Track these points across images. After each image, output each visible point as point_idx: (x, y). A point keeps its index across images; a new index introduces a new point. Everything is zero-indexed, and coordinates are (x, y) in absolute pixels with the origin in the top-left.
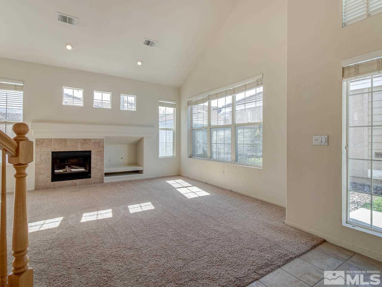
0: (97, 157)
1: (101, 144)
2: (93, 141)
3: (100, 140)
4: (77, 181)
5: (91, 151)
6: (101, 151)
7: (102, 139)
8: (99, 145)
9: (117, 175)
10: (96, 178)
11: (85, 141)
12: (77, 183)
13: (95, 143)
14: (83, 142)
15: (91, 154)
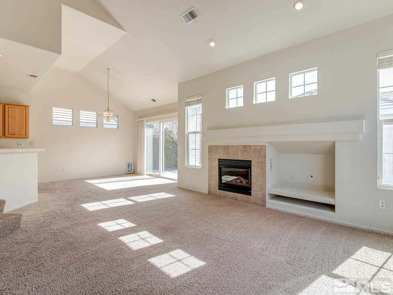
0: (257, 170)
1: (262, 152)
2: (253, 148)
3: (261, 147)
4: (238, 195)
5: (251, 161)
6: (262, 162)
7: (263, 146)
8: (260, 153)
9: (284, 201)
10: (256, 197)
11: (245, 148)
12: (237, 198)
13: (255, 150)
14: (243, 149)
15: (251, 165)
